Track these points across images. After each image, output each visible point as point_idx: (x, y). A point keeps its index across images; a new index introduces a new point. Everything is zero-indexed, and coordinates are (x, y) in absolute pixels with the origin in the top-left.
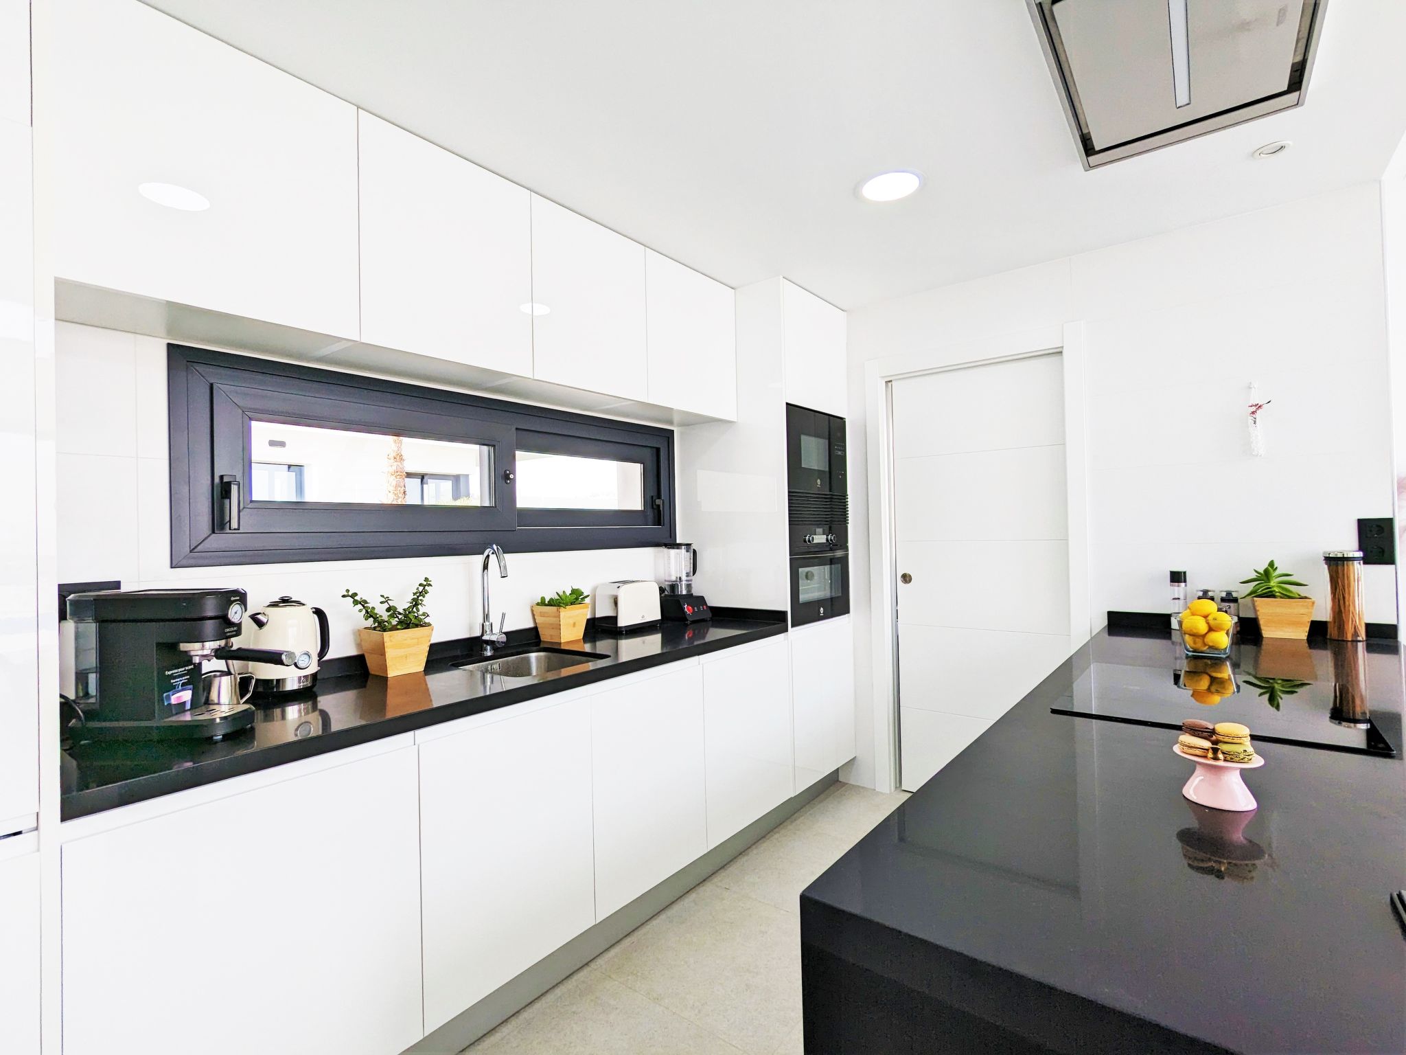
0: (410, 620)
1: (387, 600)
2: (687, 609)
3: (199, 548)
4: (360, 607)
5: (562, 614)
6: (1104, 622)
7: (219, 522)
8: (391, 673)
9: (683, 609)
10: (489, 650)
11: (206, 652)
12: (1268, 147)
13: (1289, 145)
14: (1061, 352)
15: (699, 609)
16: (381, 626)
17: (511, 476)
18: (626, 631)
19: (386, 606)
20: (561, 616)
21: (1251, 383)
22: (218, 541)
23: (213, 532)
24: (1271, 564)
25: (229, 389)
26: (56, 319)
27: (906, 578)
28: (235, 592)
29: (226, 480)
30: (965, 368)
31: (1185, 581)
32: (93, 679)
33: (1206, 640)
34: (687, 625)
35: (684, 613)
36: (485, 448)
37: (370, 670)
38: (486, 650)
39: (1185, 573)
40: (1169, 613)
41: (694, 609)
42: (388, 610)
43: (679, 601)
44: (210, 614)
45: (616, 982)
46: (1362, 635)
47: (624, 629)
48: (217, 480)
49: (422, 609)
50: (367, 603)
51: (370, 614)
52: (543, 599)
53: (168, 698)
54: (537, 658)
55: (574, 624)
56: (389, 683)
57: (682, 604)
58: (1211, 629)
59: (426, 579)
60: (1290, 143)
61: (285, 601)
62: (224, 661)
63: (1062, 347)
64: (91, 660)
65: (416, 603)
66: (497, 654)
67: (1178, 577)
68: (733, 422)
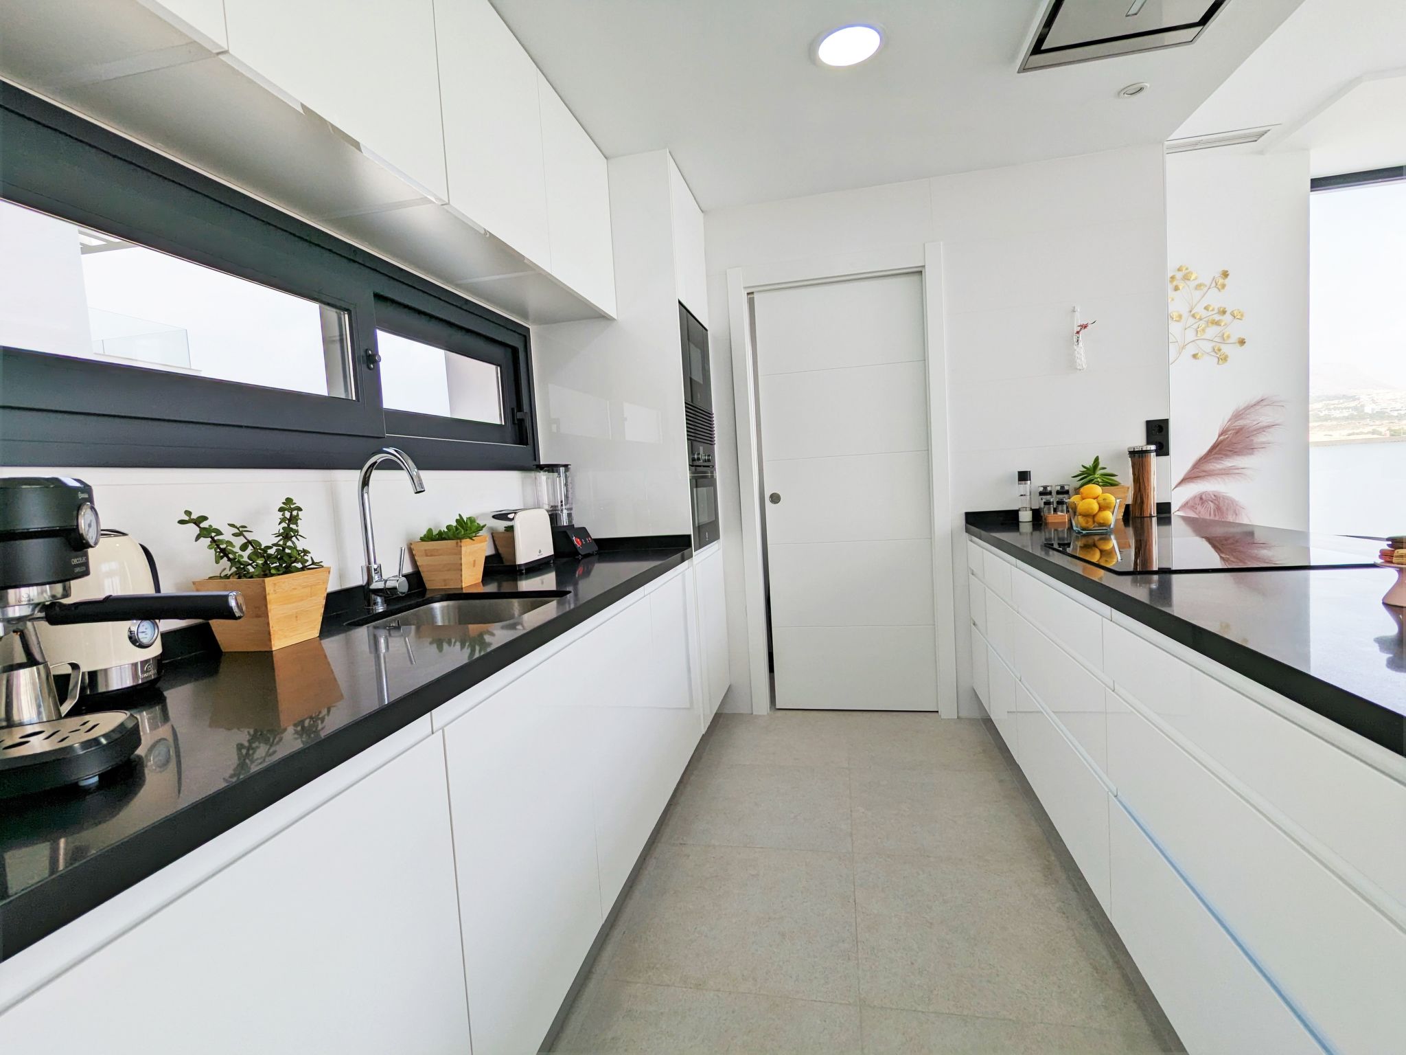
1: (243, 530)
2: (575, 542)
4: (208, 539)
5: (464, 549)
6: (961, 521)
8: (277, 644)
9: (572, 542)
10: (380, 604)
12: (1131, 87)
13: (1146, 86)
14: (923, 271)
15: (586, 541)
18: (526, 569)
19: (243, 539)
20: (463, 552)
21: (1074, 307)
24: (1097, 459)
27: (775, 498)
33: (1096, 519)
34: (579, 561)
35: (574, 546)
37: (222, 648)
38: (375, 603)
39: (1029, 472)
40: (1015, 508)
41: (581, 542)
42: (248, 545)
43: (567, 533)
45: (639, 985)
46: (1154, 512)
47: (523, 568)
49: (299, 543)
50: (221, 534)
51: (223, 552)
52: (430, 531)
54: (443, 608)
55: (472, 564)
56: (275, 659)
57: (570, 535)
58: (1101, 508)
60: (1148, 85)
63: (924, 266)
65: (287, 534)
66: (392, 607)
67: (1024, 476)
68: (614, 319)
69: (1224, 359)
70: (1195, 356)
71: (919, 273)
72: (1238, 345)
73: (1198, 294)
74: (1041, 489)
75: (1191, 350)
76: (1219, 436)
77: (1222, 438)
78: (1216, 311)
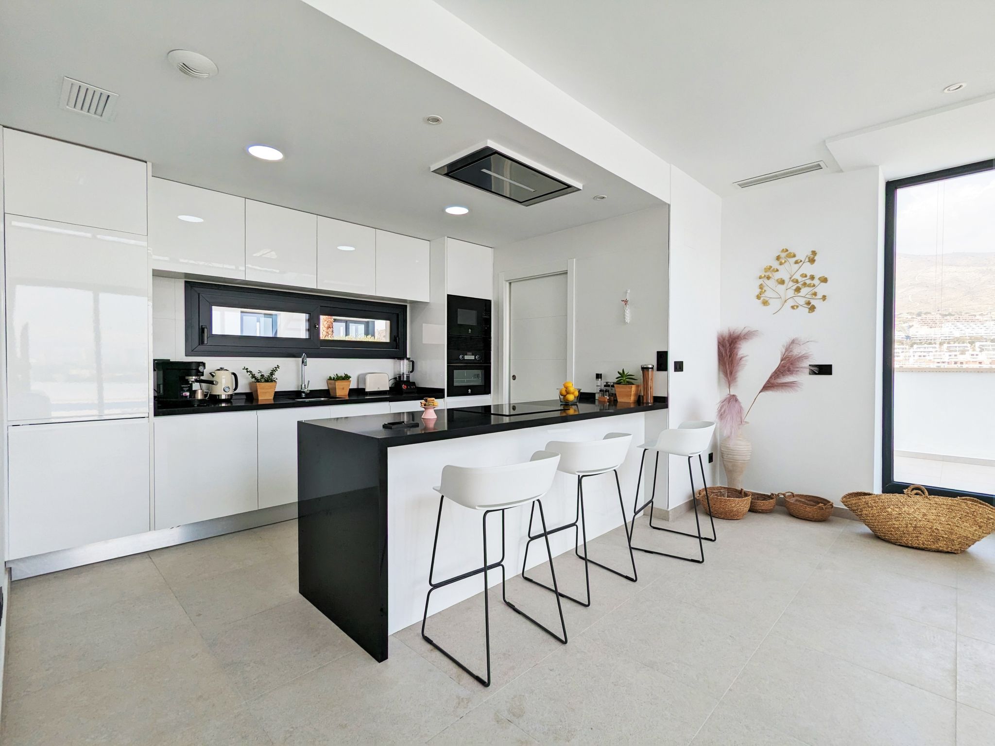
0: (270, 379)
1: (261, 372)
2: (404, 387)
3: (194, 350)
4: (249, 373)
5: (337, 384)
7: (201, 342)
8: (260, 398)
10: (304, 395)
11: (193, 380)
14: (567, 273)
15: (410, 387)
16: (258, 381)
17: (317, 326)
19: (260, 374)
20: (339, 385)
22: (201, 348)
23: (199, 345)
24: (624, 370)
25: (205, 294)
26: (153, 275)
27: (514, 378)
28: (202, 363)
29: (203, 327)
30: (531, 279)
31: (601, 378)
32: (161, 386)
35: (402, 388)
36: (307, 315)
37: (254, 398)
38: (302, 395)
39: (601, 374)
41: (407, 387)
42: (261, 376)
43: (402, 383)
44: (194, 368)
47: (368, 393)
48: (200, 327)
49: (274, 376)
50: (252, 372)
52: (330, 377)
53: (182, 393)
55: (343, 389)
59: (278, 366)
61: (222, 369)
62: (199, 383)
63: (567, 270)
64: (161, 382)
65: (272, 374)
66: (307, 397)
67: (599, 376)
68: (426, 303)
69: (812, 309)
70: (793, 307)
71: (566, 273)
72: (822, 300)
73: (797, 266)
74: (605, 384)
75: (791, 303)
76: (782, 361)
77: (783, 362)
78: (808, 277)
